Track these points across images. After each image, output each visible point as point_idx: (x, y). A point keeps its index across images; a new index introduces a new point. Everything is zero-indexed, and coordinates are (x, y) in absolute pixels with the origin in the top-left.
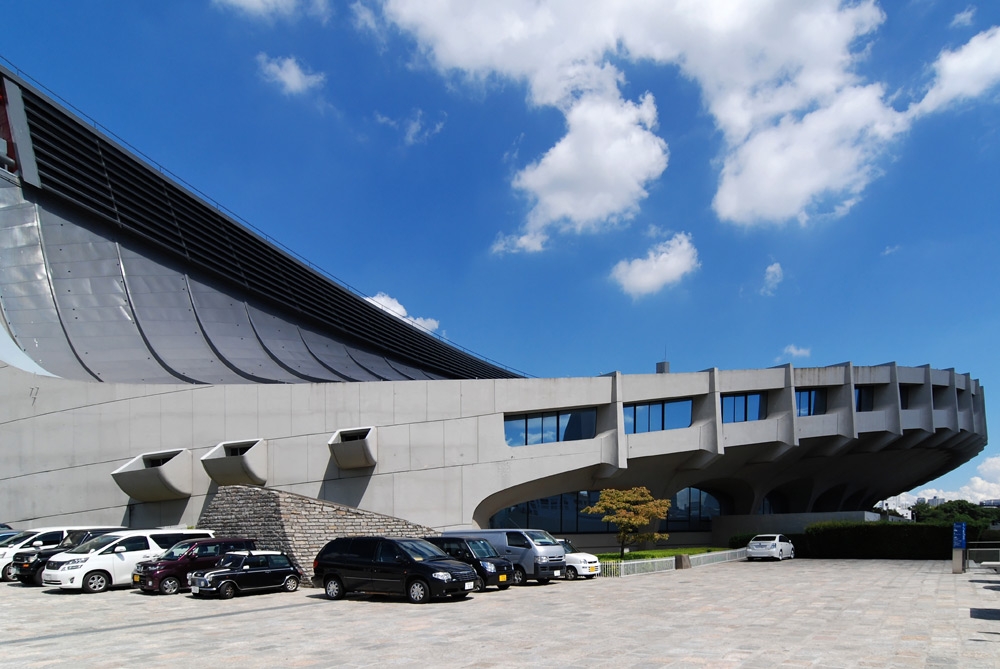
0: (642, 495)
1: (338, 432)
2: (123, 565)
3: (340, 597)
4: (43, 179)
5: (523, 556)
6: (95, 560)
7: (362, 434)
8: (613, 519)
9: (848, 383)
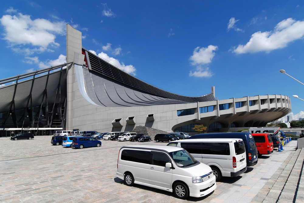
0: (202, 126)
1: (148, 115)
2: (128, 138)
3: (159, 142)
4: (92, 68)
5: (183, 136)
6: (125, 137)
7: (152, 115)
8: (197, 130)
9: (247, 101)
